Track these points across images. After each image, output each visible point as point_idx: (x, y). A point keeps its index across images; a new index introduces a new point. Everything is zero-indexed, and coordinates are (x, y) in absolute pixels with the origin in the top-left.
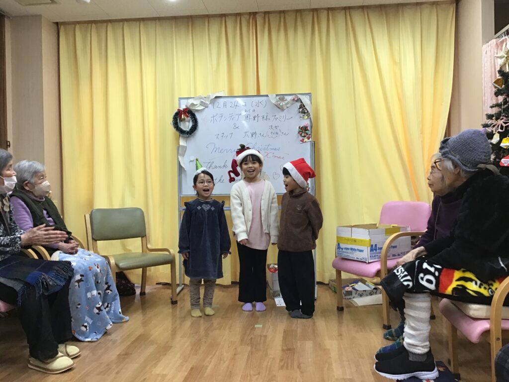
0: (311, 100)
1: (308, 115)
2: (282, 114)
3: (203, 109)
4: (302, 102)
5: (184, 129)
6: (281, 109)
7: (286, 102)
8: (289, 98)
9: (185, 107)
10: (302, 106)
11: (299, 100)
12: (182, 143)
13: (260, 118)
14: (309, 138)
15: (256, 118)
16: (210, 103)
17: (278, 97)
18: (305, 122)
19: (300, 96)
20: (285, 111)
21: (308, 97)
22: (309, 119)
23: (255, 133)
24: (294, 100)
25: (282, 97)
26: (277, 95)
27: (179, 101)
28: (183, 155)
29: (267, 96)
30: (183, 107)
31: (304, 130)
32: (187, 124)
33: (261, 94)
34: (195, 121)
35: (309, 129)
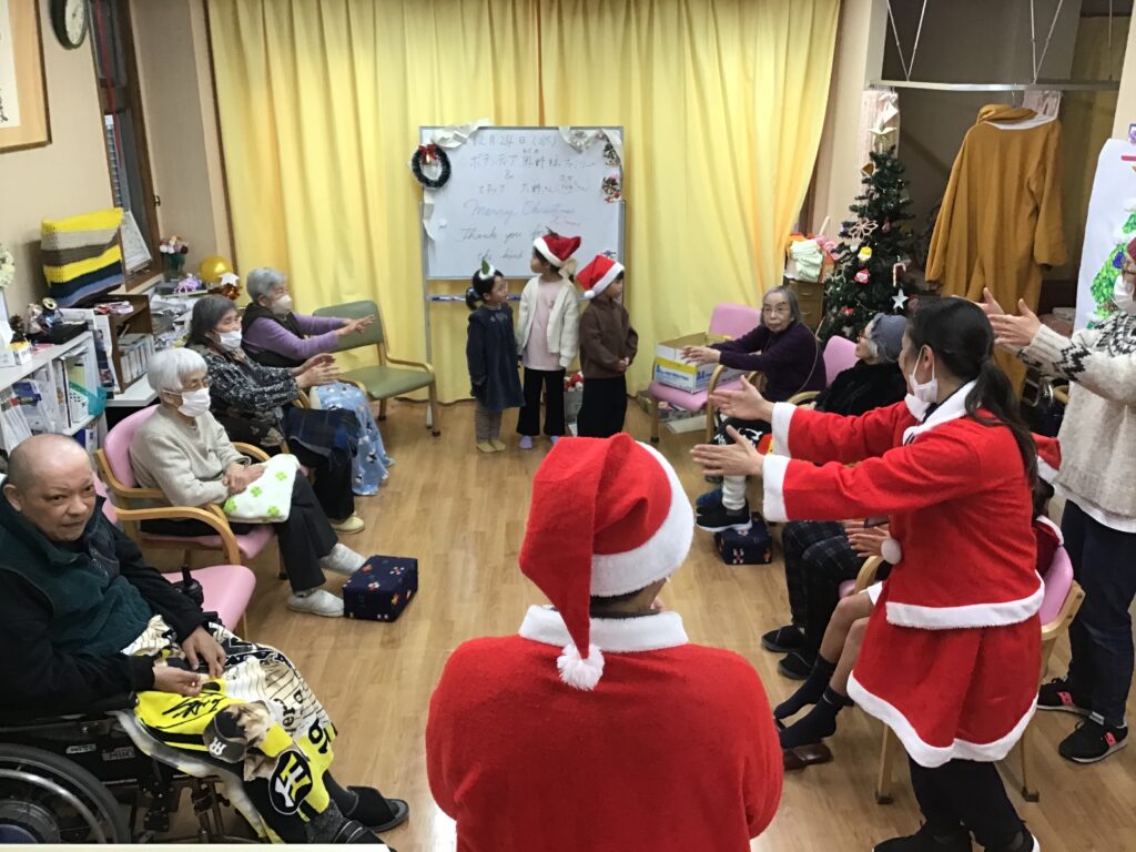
0: (622, 138)
1: (618, 160)
2: (580, 157)
3: (458, 148)
4: (608, 140)
5: (431, 178)
6: (579, 150)
7: (586, 139)
8: (590, 134)
9: (429, 143)
10: (609, 147)
11: (605, 137)
12: (428, 199)
13: (546, 163)
14: (617, 196)
15: (540, 163)
16: (470, 137)
17: (573, 132)
18: (614, 172)
19: (606, 132)
20: (584, 153)
21: (618, 132)
22: (618, 168)
23: (538, 187)
24: (597, 137)
25: (579, 132)
26: (572, 128)
27: (421, 132)
28: (429, 218)
29: (557, 128)
30: (426, 142)
31: (610, 183)
32: (434, 168)
33: (548, 124)
34: (446, 164)
35: (618, 181)
